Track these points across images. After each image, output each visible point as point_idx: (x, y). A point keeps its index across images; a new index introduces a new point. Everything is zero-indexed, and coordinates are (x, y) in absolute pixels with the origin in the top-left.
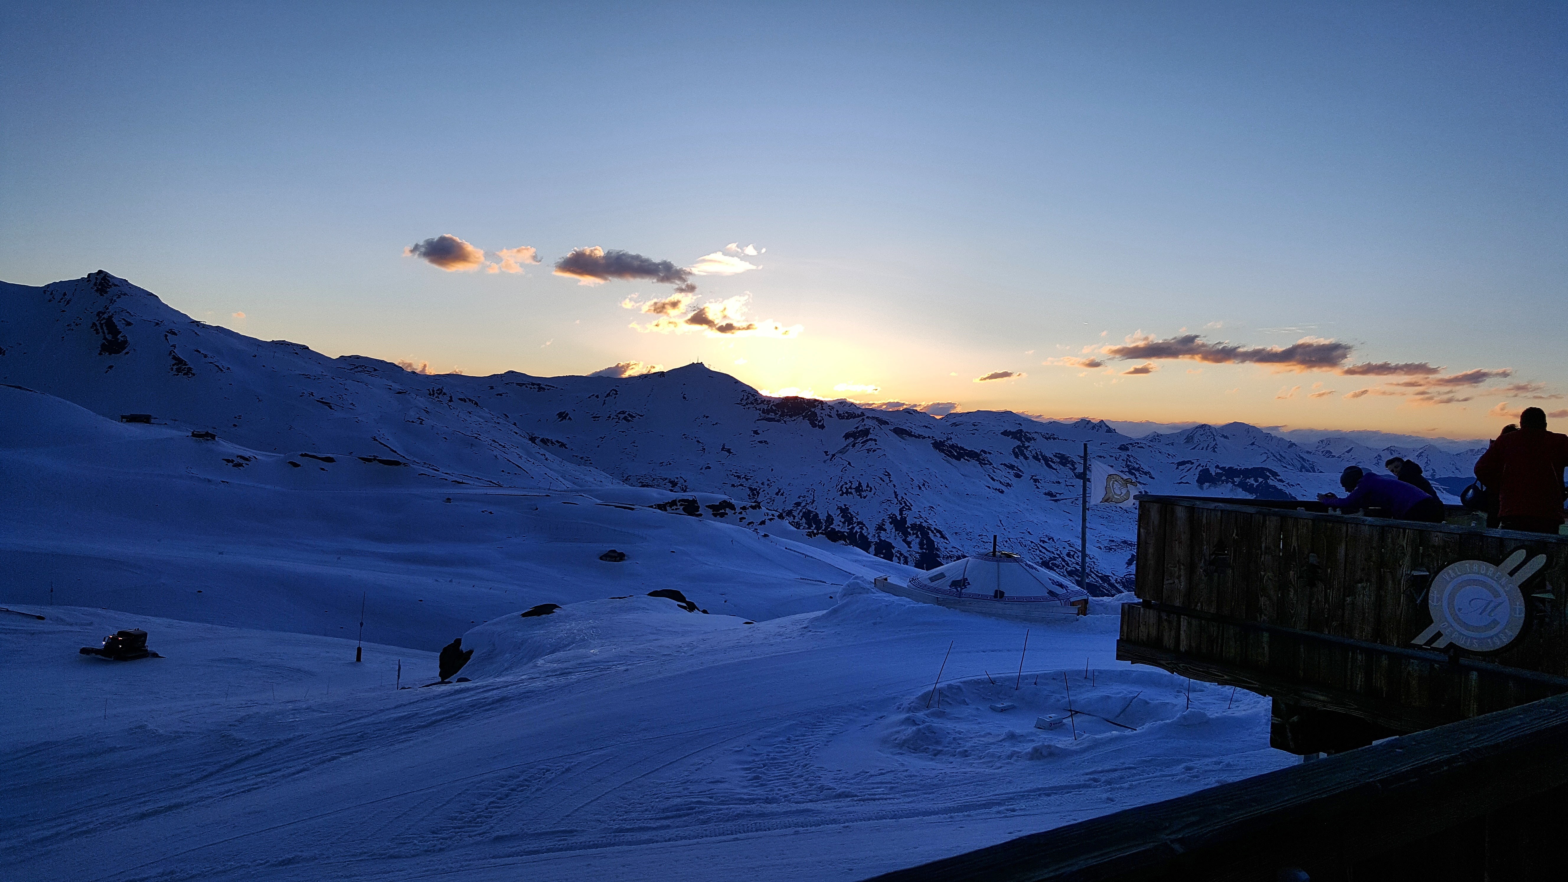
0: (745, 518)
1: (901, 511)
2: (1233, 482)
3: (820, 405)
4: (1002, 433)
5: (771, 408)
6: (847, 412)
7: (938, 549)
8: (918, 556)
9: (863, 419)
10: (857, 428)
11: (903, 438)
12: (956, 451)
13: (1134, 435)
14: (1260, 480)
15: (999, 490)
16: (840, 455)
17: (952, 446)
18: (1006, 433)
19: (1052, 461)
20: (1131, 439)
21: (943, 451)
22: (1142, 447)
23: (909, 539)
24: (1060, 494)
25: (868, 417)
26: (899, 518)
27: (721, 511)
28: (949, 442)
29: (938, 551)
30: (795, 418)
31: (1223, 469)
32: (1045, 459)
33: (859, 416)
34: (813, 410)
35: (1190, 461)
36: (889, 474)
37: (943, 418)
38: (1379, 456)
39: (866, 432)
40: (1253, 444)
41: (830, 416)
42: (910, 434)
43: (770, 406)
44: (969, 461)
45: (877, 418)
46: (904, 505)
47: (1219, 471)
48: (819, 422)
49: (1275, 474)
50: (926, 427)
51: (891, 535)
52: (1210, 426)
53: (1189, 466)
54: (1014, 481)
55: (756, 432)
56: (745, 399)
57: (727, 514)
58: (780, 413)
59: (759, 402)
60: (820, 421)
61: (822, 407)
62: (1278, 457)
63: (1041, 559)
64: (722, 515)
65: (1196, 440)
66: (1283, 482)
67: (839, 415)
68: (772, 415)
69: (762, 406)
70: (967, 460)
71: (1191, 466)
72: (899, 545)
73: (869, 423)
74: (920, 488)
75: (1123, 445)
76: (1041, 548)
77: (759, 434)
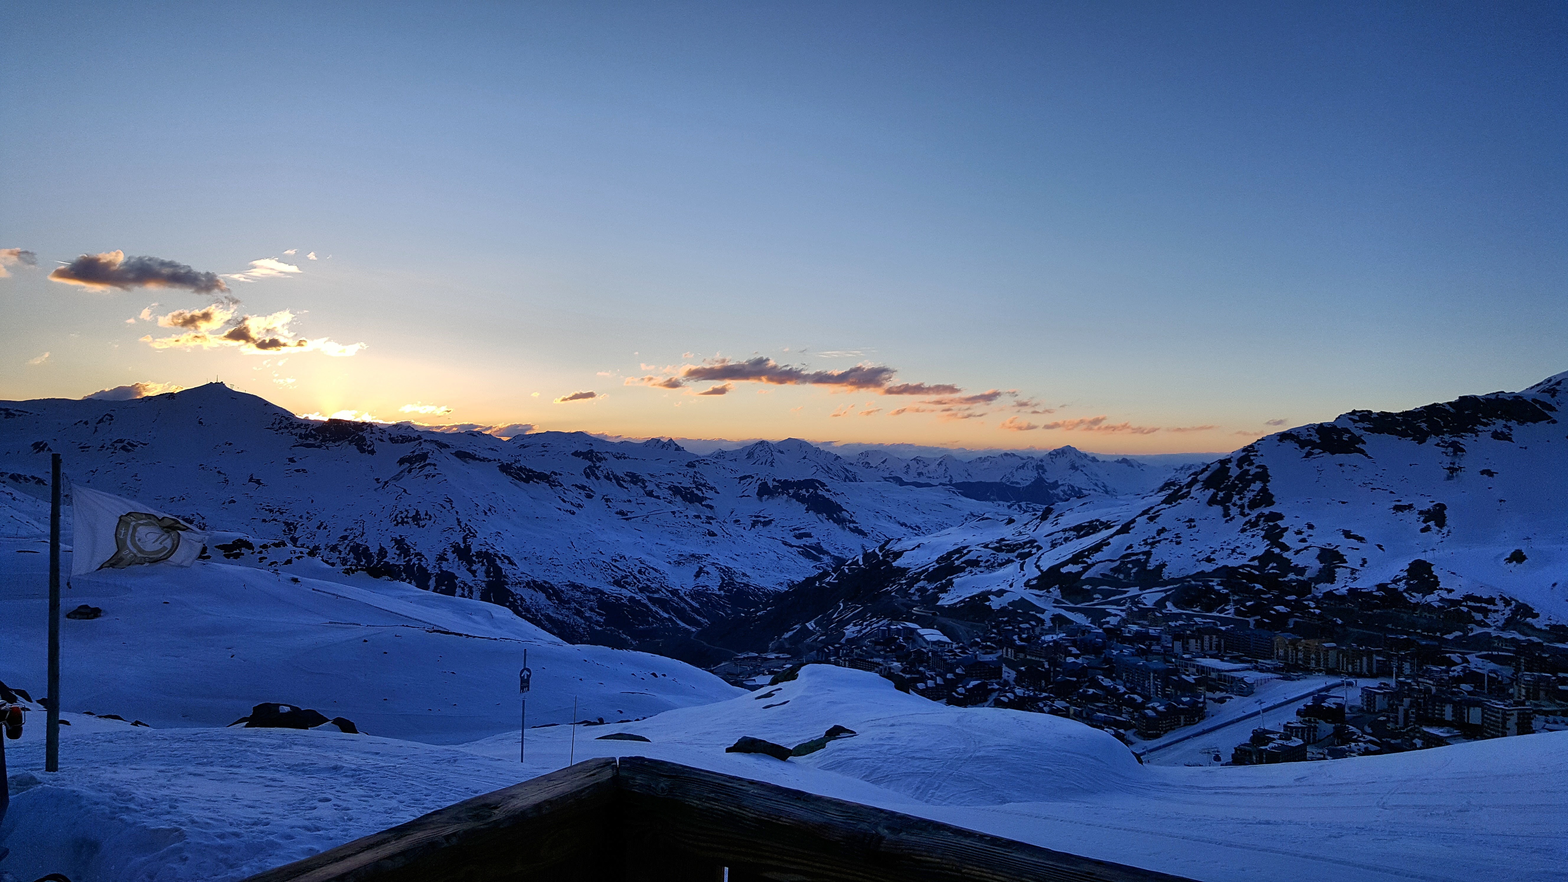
0: (266, 558)
1: (465, 539)
2: (788, 494)
3: (369, 428)
4: (572, 454)
5: (310, 432)
6: (401, 436)
7: (505, 576)
8: (484, 585)
9: (420, 443)
10: (413, 452)
11: (466, 462)
12: (524, 474)
13: (701, 453)
14: (811, 490)
15: (570, 511)
16: (394, 482)
17: (520, 469)
18: (576, 454)
19: (623, 480)
20: (697, 456)
21: (510, 474)
22: (708, 464)
23: (474, 568)
24: (631, 512)
25: (425, 441)
26: (462, 546)
27: (235, 552)
28: (517, 464)
29: (506, 578)
30: (340, 443)
31: (779, 481)
32: (617, 479)
33: (415, 440)
34: (361, 433)
35: (750, 476)
36: (451, 501)
37: (510, 440)
38: (908, 465)
39: (424, 457)
40: (805, 458)
41: (382, 440)
42: (473, 457)
43: (309, 430)
44: (538, 483)
45: (436, 441)
46: (467, 532)
47: (775, 483)
48: (368, 447)
49: (823, 485)
50: (492, 449)
51: (454, 566)
52: (768, 443)
53: (750, 480)
54: (586, 502)
55: (291, 460)
56: (277, 423)
57: (243, 554)
58: (321, 438)
59: (295, 426)
60: (370, 446)
61: (372, 430)
62: (826, 469)
63: (613, 578)
64: (237, 556)
65: (756, 456)
66: (830, 491)
67: (391, 439)
68: (311, 441)
69: (298, 431)
70: (536, 482)
71: (752, 480)
72: (462, 574)
73: (426, 447)
74: (486, 513)
75: (690, 462)
76: (612, 567)
77: (295, 462)
